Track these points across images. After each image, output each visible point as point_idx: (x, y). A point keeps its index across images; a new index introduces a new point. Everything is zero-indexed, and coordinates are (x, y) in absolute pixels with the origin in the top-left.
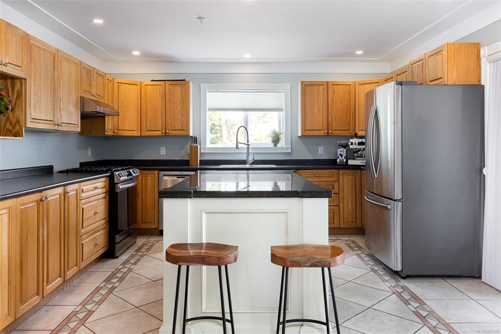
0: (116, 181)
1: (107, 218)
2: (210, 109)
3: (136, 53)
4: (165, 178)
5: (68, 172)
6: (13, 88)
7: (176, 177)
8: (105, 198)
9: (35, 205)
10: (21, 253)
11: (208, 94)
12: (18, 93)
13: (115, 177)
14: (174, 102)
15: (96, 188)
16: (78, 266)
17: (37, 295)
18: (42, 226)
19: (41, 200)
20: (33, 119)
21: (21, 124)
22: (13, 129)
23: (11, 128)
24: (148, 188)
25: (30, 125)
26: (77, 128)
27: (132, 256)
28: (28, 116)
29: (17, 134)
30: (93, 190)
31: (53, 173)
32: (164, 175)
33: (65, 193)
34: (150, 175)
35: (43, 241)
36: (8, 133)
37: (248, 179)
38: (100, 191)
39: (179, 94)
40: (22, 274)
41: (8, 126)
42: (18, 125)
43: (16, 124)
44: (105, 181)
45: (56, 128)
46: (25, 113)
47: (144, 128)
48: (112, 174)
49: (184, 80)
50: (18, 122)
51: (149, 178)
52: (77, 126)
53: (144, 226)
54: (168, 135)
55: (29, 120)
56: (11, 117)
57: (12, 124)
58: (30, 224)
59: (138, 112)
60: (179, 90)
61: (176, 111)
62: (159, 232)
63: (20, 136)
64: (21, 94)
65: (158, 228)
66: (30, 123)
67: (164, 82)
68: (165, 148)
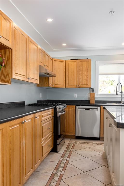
0: (57, 111)
1: (53, 131)
2: (101, 74)
3: (64, 45)
4: (79, 109)
5: (32, 105)
6: (5, 55)
7: (85, 109)
8: (52, 120)
9: (19, 126)
10: (10, 159)
11: (99, 66)
12: (8, 57)
13: (57, 109)
14: (83, 70)
15: (48, 115)
16: (41, 160)
17: (20, 184)
18: (22, 140)
19: (22, 123)
20: (16, 73)
21: (9, 76)
22: (5, 79)
23: (4, 78)
24: (70, 115)
25: (14, 77)
26: (37, 82)
27: (66, 152)
28: (13, 71)
29: (8, 82)
30: (47, 116)
31: (25, 105)
32: (78, 108)
33: (35, 118)
34: (71, 108)
35: (23, 149)
36: (2, 81)
37: (122, 112)
38: (50, 116)
39: (85, 66)
40: (11, 173)
41: (3, 77)
42: (8, 76)
43: (7, 76)
44: (52, 111)
45: (28, 80)
46: (12, 70)
47: (67, 84)
48: (56, 107)
49: (88, 59)
50: (8, 75)
51: (71, 109)
52: (37, 80)
53: (68, 134)
54: (79, 88)
55: (14, 74)
56: (4, 72)
57: (4, 76)
58: (15, 139)
59: (64, 76)
60: (86, 64)
61: (84, 75)
62: (75, 137)
63: (9, 83)
64: (10, 58)
65: (75, 135)
66: (14, 76)
67: (77, 60)
68: (76, 94)
